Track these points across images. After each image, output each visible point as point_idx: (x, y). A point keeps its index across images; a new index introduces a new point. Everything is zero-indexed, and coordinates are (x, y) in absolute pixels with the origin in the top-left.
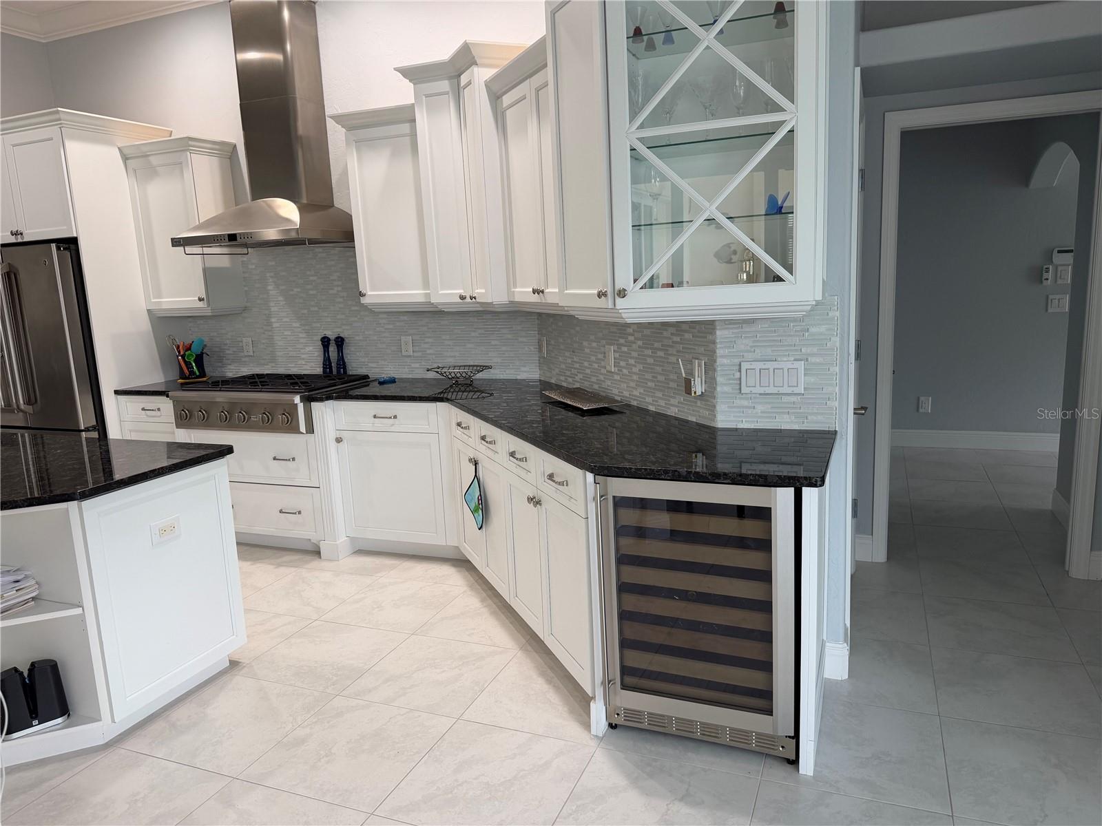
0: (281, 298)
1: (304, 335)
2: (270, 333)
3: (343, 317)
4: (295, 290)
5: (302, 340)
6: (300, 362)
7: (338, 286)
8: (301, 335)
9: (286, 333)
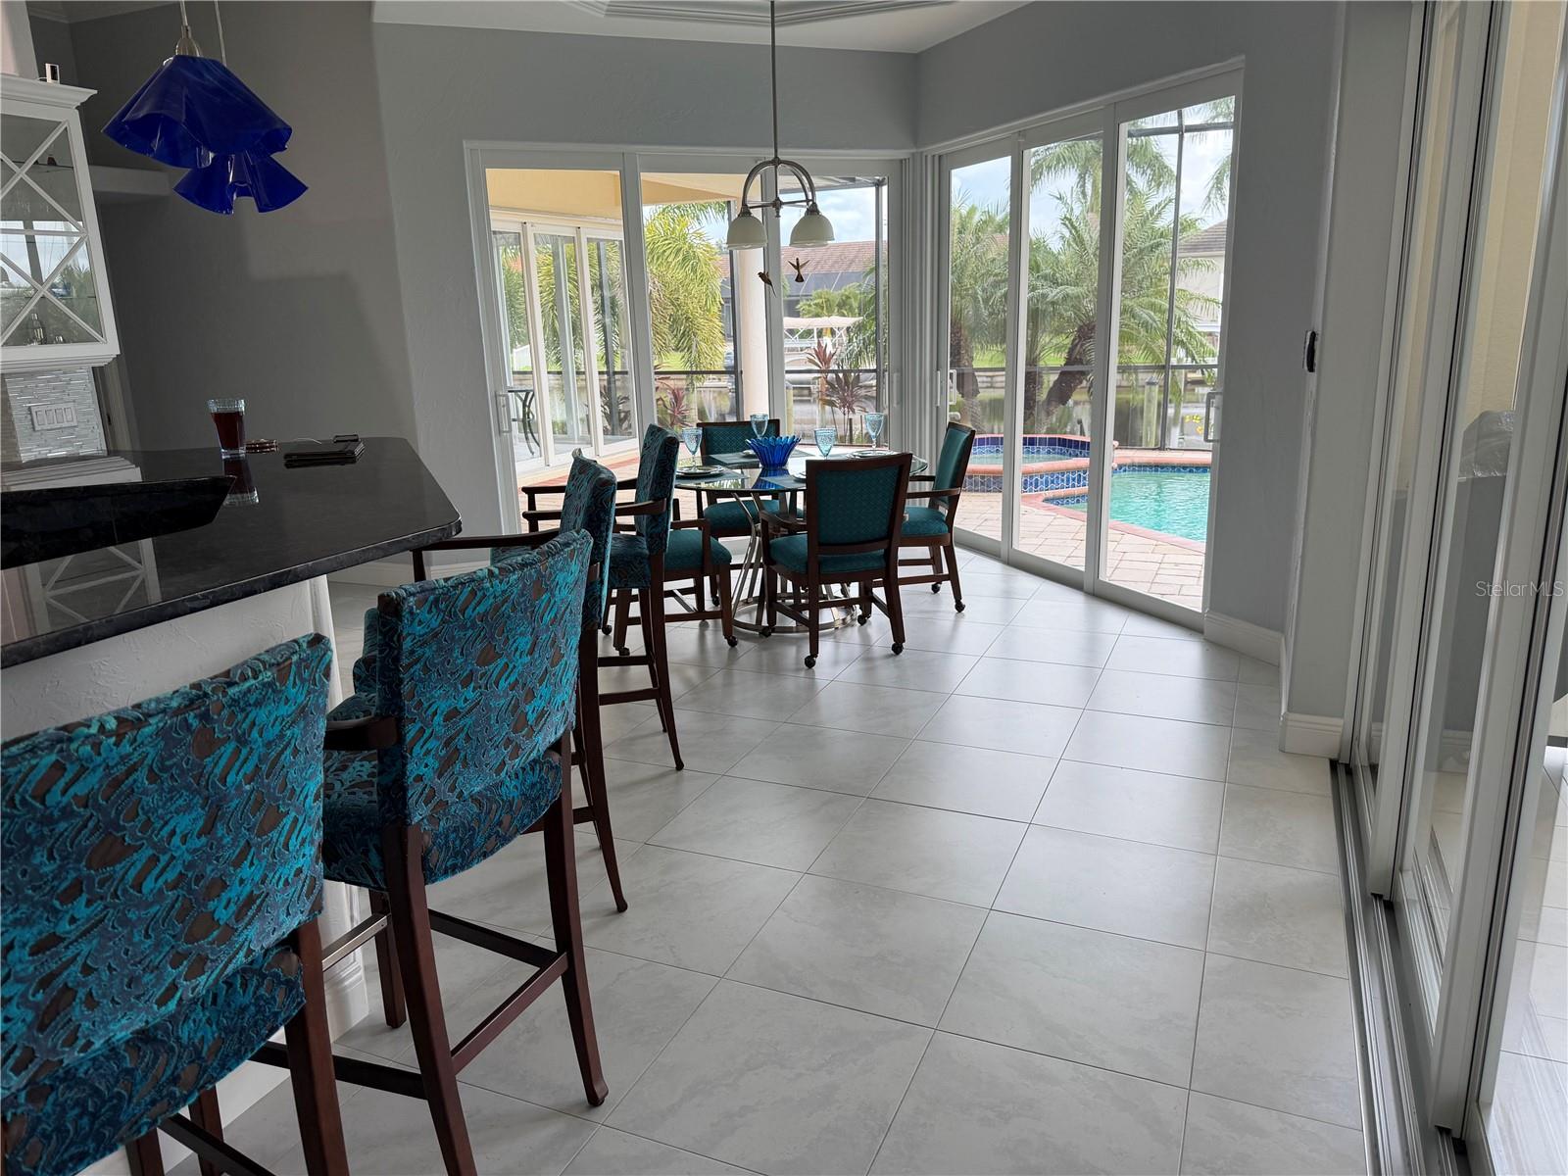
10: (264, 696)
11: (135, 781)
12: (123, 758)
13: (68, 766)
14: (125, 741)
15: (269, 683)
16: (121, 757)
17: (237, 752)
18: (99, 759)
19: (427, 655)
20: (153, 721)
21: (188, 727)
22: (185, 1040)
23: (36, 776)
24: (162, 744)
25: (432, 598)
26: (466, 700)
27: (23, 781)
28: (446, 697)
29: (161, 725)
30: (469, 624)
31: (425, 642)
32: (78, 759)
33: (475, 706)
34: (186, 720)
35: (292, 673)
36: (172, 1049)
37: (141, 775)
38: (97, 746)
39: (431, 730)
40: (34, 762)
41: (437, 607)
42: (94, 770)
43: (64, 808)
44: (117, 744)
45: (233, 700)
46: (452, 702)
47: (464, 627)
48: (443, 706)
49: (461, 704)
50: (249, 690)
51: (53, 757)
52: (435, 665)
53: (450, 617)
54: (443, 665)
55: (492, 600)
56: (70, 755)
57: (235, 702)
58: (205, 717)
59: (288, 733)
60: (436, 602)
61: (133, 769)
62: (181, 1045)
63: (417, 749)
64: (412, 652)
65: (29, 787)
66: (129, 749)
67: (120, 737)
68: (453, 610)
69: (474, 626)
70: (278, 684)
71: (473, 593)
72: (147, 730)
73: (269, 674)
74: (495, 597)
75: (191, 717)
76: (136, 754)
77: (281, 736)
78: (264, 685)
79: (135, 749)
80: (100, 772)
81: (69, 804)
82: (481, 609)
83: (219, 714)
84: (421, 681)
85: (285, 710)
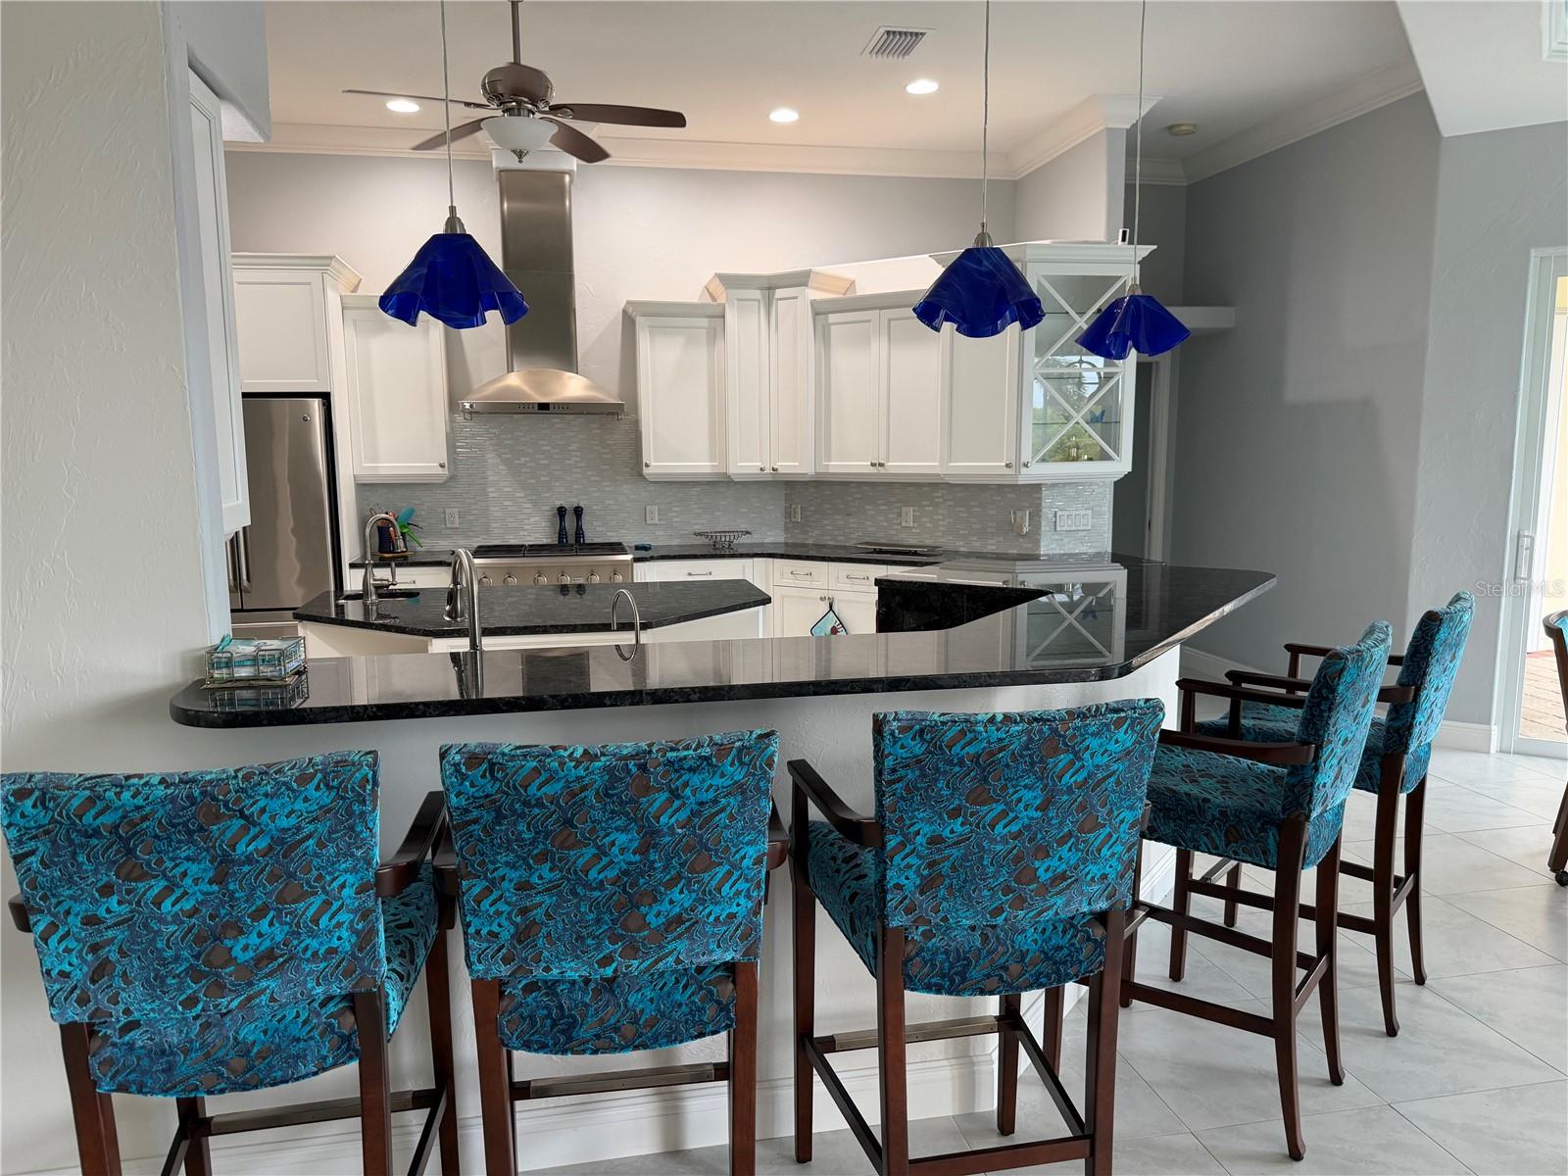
0: (502, 467)
1: (529, 506)
2: (483, 504)
3: (580, 486)
4: (523, 459)
5: (526, 511)
6: (521, 533)
7: (577, 456)
8: (525, 506)
9: (506, 503)
10: (699, 766)
11: (585, 797)
12: (579, 779)
13: (542, 772)
14: (581, 767)
15: (706, 757)
16: (577, 778)
17: (670, 802)
18: (562, 774)
19: (909, 777)
20: (603, 759)
21: (629, 771)
22: (630, 1004)
23: (524, 772)
24: (607, 777)
25: (918, 727)
26: (952, 832)
27: (515, 773)
28: (930, 821)
29: (608, 763)
30: (956, 761)
31: (908, 765)
32: (549, 770)
33: (964, 841)
34: (627, 765)
35: (731, 756)
36: (619, 1006)
37: (590, 794)
38: (562, 764)
39: (912, 847)
40: (523, 763)
41: (921, 736)
42: (559, 780)
43: (539, 799)
44: (575, 767)
45: (669, 761)
46: (938, 829)
47: (950, 762)
48: (927, 830)
49: (946, 833)
50: (685, 758)
51: (535, 764)
52: (918, 789)
53: (935, 749)
54: (926, 791)
55: (984, 745)
56: (545, 766)
57: (670, 763)
58: (643, 768)
59: (723, 801)
60: (921, 732)
61: (584, 789)
62: (626, 1006)
63: (897, 859)
64: (894, 771)
65: (519, 778)
66: (583, 773)
67: (578, 763)
68: (938, 743)
69: (961, 763)
70: (714, 760)
71: (963, 733)
72: (598, 764)
73: (708, 750)
74: (989, 742)
75: (631, 765)
76: (587, 779)
77: (715, 801)
78: (700, 757)
79: (587, 775)
80: (562, 783)
81: (541, 798)
82: (971, 750)
83: (655, 769)
84: (903, 798)
85: (718, 781)
